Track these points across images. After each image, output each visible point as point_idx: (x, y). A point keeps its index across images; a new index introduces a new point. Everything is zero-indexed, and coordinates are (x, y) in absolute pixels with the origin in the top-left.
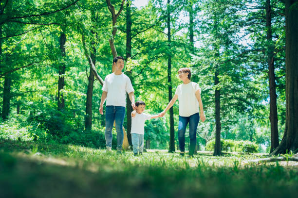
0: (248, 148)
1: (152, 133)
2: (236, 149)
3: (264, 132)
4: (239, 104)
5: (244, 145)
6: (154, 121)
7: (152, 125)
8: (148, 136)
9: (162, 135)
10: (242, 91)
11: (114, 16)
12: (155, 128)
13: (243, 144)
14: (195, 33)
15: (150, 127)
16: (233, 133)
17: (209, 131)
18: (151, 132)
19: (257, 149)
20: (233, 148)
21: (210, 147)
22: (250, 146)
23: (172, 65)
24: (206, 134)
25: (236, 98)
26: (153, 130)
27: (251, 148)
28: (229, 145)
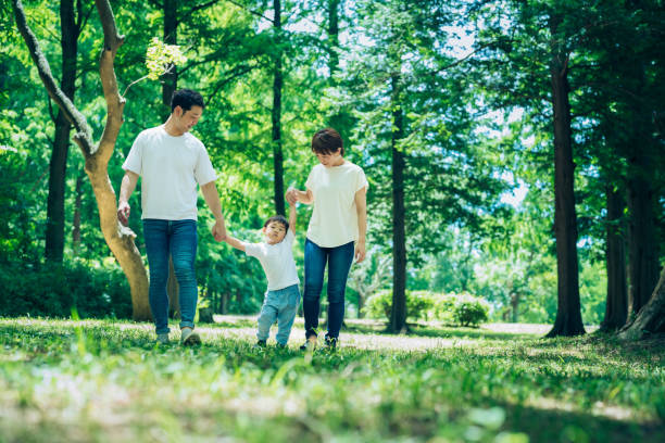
0: (468, 310)
1: (235, 277)
2: (437, 313)
3: (492, 275)
4: (450, 203)
5: (457, 305)
7: (236, 257)
8: (224, 284)
9: (258, 281)
10: (456, 172)
12: (242, 265)
13: (454, 302)
14: (341, 24)
15: (229, 261)
16: (421, 277)
17: (368, 271)
18: (234, 273)
19: (488, 314)
20: (431, 313)
21: (375, 309)
22: (472, 307)
23: (283, 106)
24: (359, 279)
25: (442, 189)
26: (236, 269)
27: (475, 312)
28: (422, 305)
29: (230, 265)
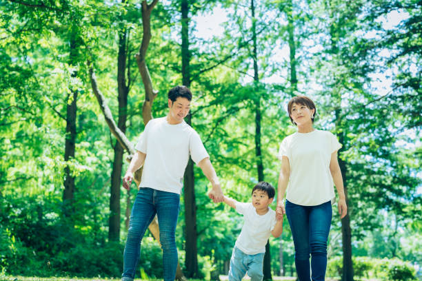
0: (398, 271)
2: (376, 273)
3: (414, 245)
4: (380, 194)
5: (390, 267)
6: (236, 229)
7: (233, 236)
10: (383, 173)
11: (145, 8)
13: (388, 265)
14: (299, 77)
15: (229, 239)
16: (362, 247)
19: (414, 274)
20: (371, 273)
22: (402, 269)
25: (374, 185)
27: (404, 272)
28: (364, 267)
29: (229, 241)
